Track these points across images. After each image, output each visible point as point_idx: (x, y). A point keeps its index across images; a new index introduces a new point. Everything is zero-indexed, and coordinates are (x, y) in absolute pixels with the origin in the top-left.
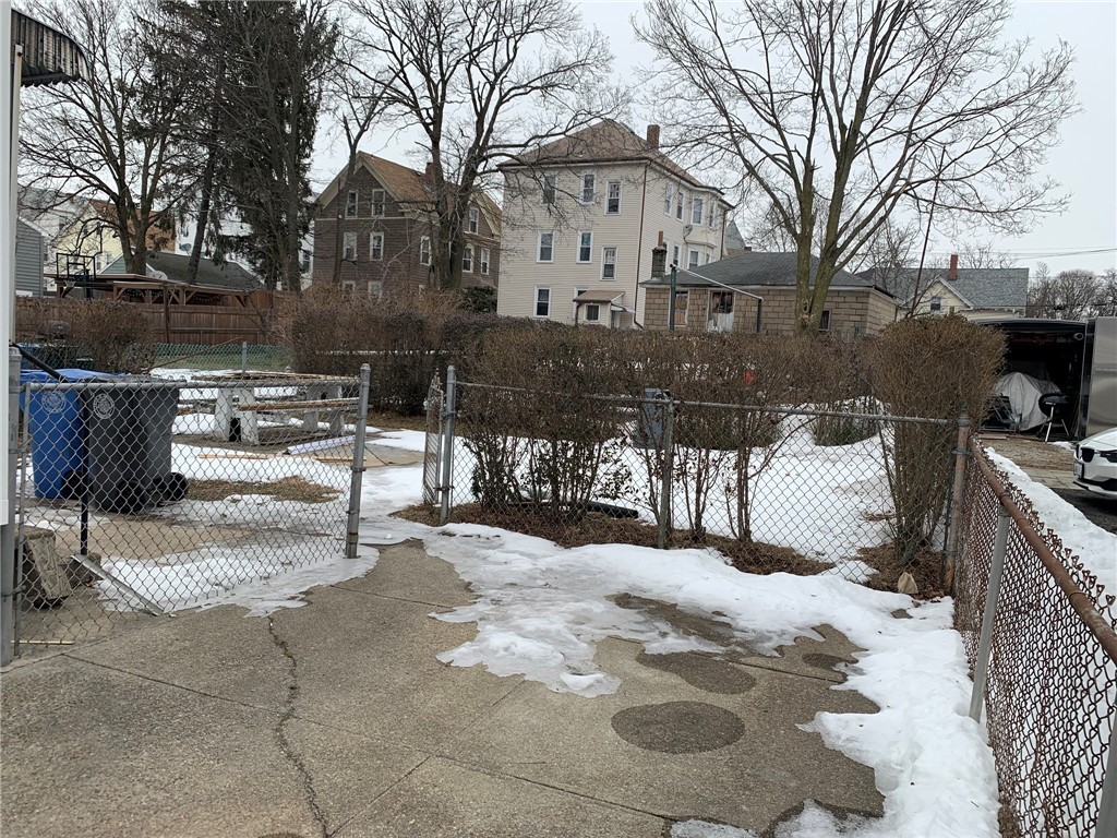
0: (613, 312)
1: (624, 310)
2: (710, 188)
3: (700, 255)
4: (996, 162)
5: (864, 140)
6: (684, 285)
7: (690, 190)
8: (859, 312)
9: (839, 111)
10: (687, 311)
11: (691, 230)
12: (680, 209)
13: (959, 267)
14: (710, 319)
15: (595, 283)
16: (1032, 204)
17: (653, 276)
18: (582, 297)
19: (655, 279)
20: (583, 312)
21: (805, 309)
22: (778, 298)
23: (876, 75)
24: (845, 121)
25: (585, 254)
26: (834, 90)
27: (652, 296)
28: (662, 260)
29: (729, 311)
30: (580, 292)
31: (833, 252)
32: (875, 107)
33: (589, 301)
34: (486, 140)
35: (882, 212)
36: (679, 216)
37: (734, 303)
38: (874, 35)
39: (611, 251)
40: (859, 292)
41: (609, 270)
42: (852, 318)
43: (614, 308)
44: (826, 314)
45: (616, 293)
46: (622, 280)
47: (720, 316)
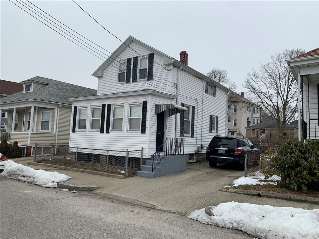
0: (237, 133)
1: (240, 133)
3: (255, 120)
5: (288, 102)
6: (254, 128)
9: (283, 97)
10: (255, 133)
11: (253, 114)
12: (250, 110)
14: (260, 135)
15: (232, 127)
17: (247, 126)
18: (229, 130)
20: (230, 133)
21: (280, 133)
22: (275, 130)
23: (289, 92)
25: (229, 121)
26: (281, 93)
27: (248, 130)
28: (249, 123)
29: (264, 133)
30: (229, 129)
31: (284, 122)
32: (290, 96)
33: (231, 131)
35: (293, 115)
36: (250, 112)
37: (265, 131)
38: (288, 84)
39: (235, 120)
40: (292, 128)
41: (235, 124)
42: (291, 134)
44: (285, 133)
45: (237, 129)
46: (238, 126)
47: (263, 134)
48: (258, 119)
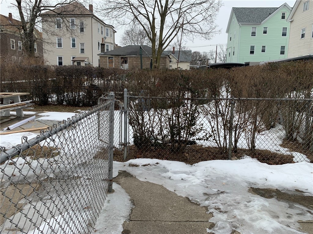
1: (89, 63)
2: (110, 25)
3: (109, 46)
4: (205, 19)
6: (112, 55)
7: (104, 26)
8: (164, 63)
10: (113, 63)
11: (106, 38)
12: (102, 31)
13: (175, 50)
14: (121, 66)
15: (78, 55)
16: (212, 31)
17: (101, 52)
19: (102, 53)
20: (76, 64)
21: (155, 62)
24: (162, 4)
25: (74, 45)
27: (102, 58)
28: (104, 47)
30: (73, 58)
31: (162, 45)
33: (77, 61)
34: (39, 5)
36: (102, 34)
37: (128, 61)
39: (82, 44)
40: (164, 57)
41: (82, 51)
42: (162, 65)
43: (86, 63)
45: (86, 58)
46: (87, 54)
47: (124, 65)
48: (112, 45)
